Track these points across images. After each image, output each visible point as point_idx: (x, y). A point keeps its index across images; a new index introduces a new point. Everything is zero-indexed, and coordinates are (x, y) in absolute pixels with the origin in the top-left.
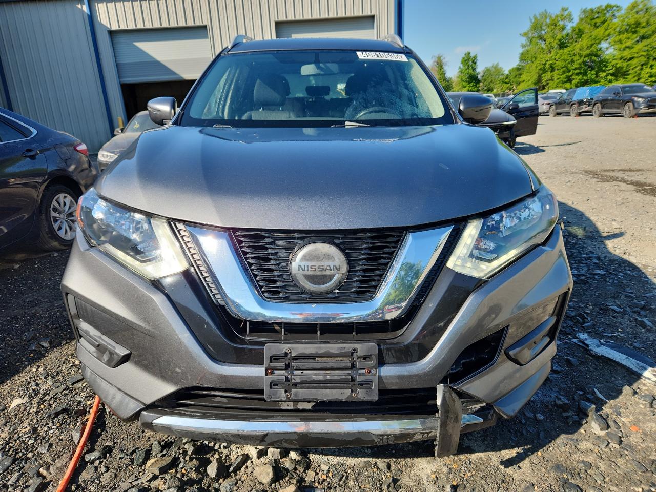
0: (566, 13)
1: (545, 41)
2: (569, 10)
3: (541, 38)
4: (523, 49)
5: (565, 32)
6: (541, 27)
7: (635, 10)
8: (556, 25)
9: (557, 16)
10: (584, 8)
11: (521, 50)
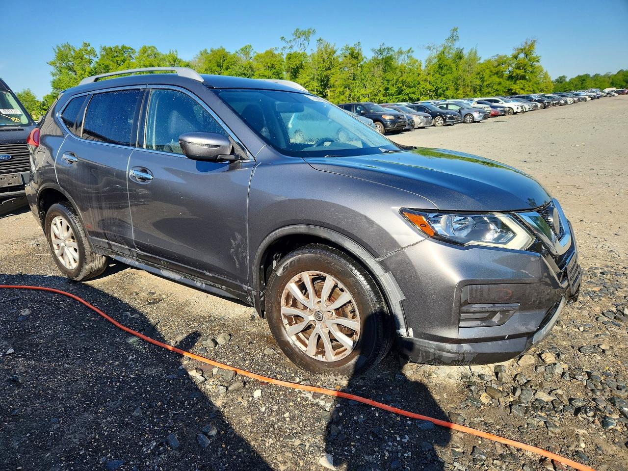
0: (89, 49)
1: (75, 72)
2: (91, 46)
3: (70, 69)
4: (55, 78)
5: (92, 66)
6: (67, 58)
7: (146, 54)
8: (81, 58)
9: (80, 50)
10: (103, 46)
11: (52, 78)
